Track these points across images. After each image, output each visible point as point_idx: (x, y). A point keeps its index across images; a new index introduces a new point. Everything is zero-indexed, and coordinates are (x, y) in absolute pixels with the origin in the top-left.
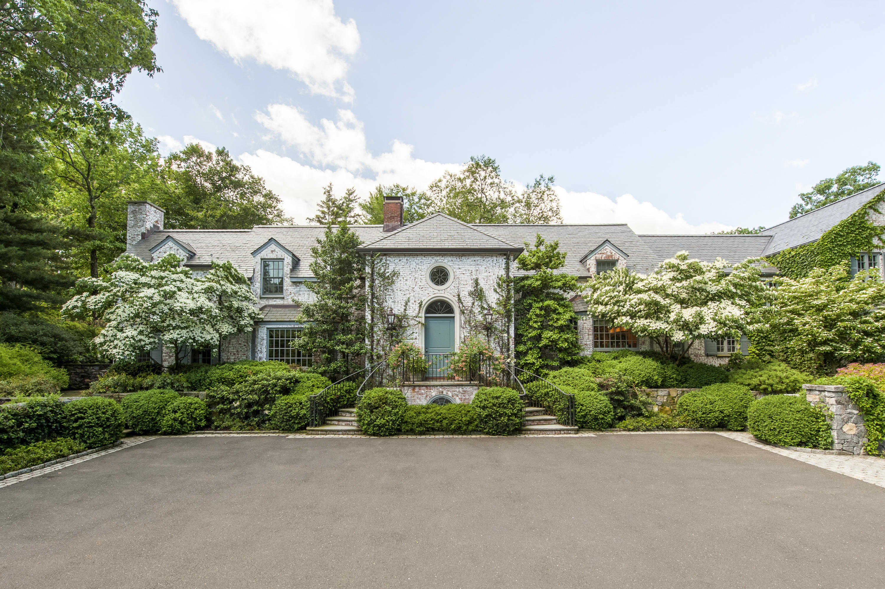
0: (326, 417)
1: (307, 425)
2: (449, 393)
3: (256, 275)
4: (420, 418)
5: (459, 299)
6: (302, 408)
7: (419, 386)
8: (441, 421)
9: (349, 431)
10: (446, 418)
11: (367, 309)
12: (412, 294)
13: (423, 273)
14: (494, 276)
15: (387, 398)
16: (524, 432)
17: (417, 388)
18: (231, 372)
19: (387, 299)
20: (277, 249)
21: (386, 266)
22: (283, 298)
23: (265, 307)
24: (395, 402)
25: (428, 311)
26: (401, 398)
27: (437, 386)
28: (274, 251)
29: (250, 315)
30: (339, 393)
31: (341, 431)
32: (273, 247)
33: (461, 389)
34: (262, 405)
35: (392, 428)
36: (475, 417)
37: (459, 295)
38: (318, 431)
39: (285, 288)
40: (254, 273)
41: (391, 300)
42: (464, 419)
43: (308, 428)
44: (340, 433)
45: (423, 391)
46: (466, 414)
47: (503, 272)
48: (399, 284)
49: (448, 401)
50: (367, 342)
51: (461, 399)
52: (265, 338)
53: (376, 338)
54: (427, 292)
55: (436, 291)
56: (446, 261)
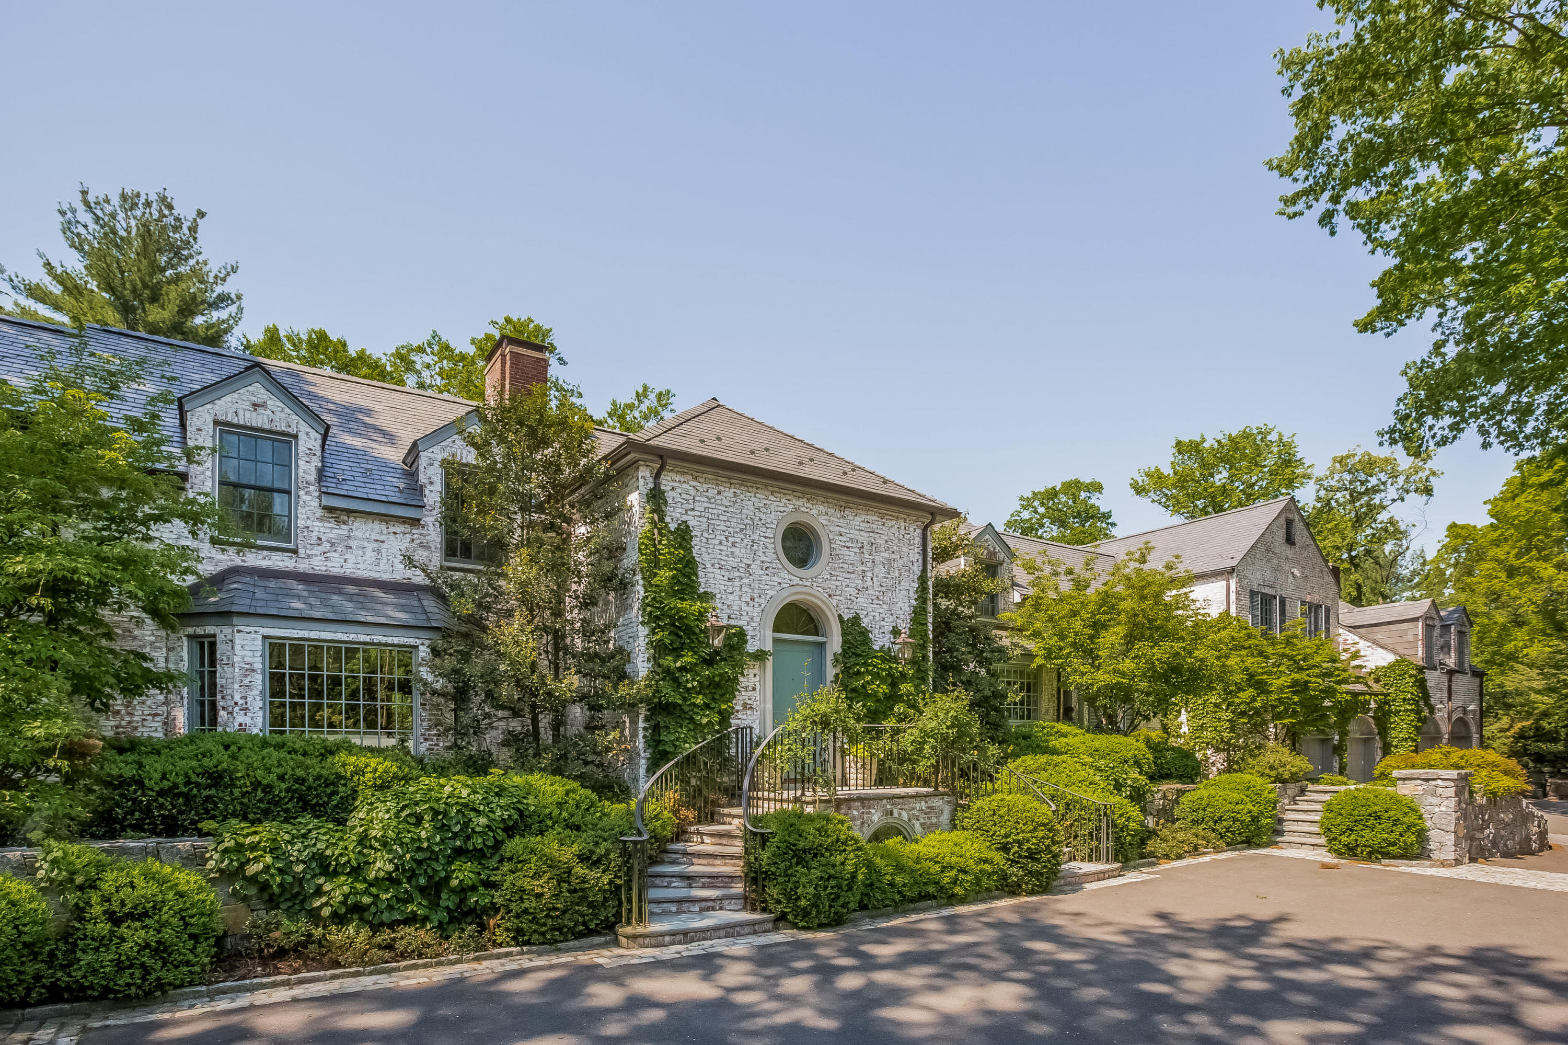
12: (746, 581)
13: (769, 533)
22: (296, 552)
25: (779, 626)
28: (263, 405)
37: (839, 595)
52: (257, 666)
54: (776, 579)
55: (796, 580)
56: (815, 512)
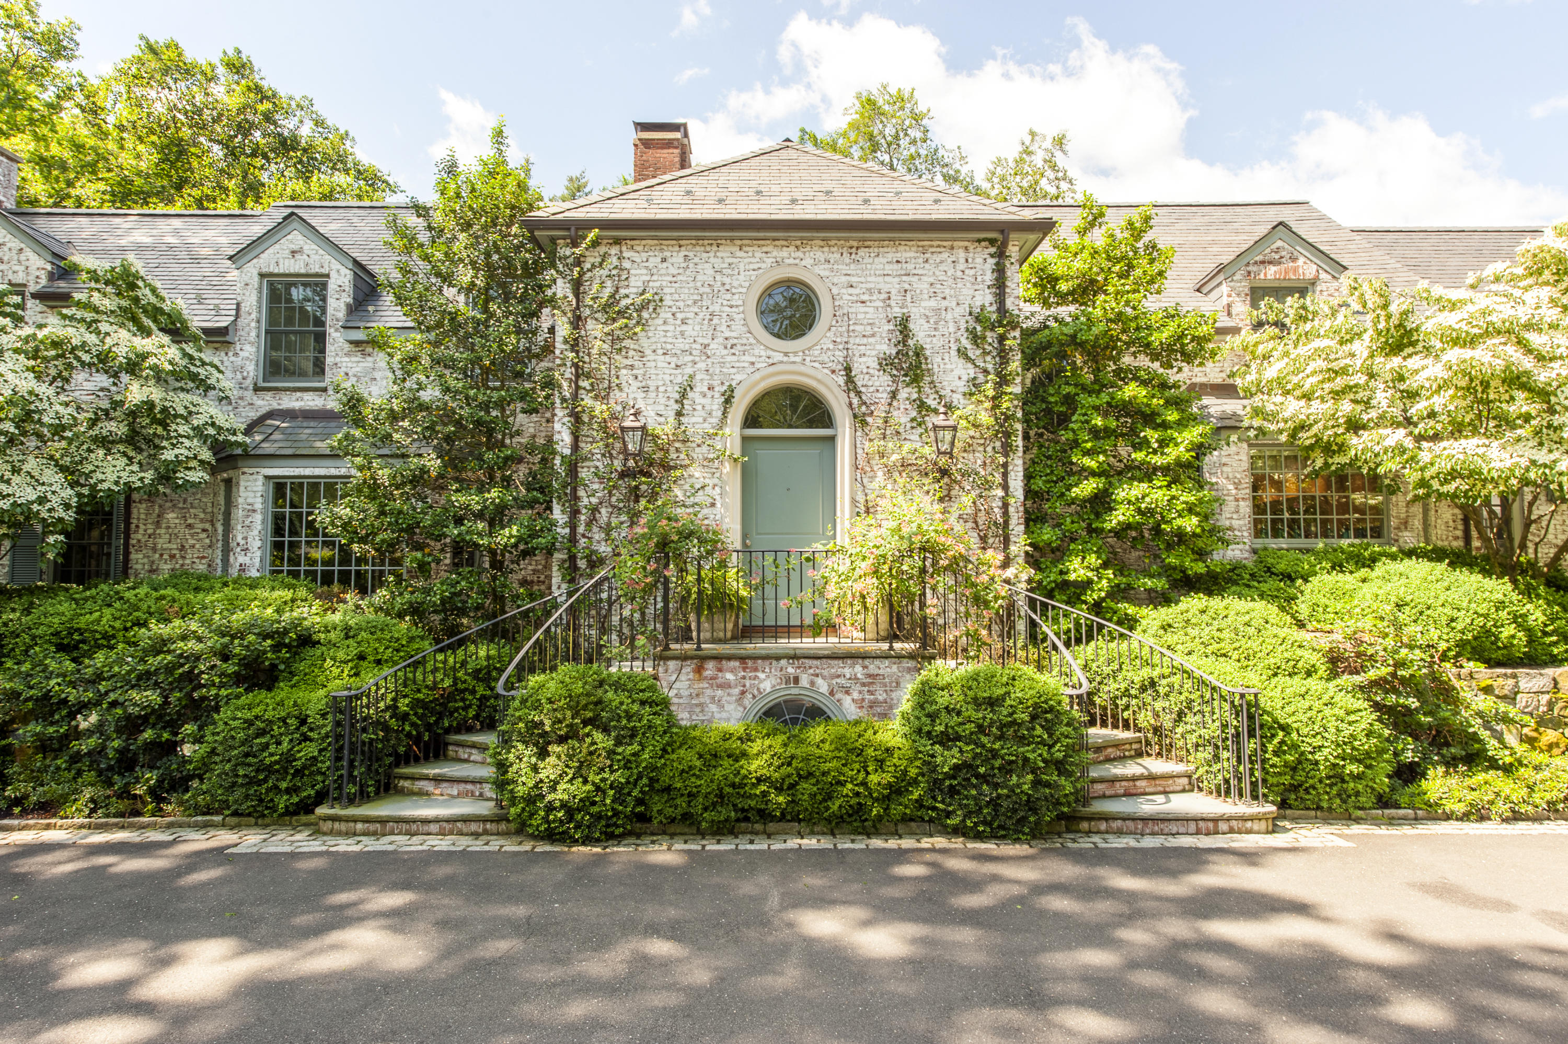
0: (397, 765)
1: (321, 798)
2: (819, 681)
3: (241, 322)
4: (719, 773)
5: (850, 380)
6: (306, 739)
7: (718, 658)
8: (792, 786)
9: (466, 819)
10: (810, 774)
11: (560, 413)
12: (702, 366)
13: (737, 301)
14: (959, 311)
15: (599, 702)
16: (1085, 825)
17: (710, 665)
18: (107, 612)
19: (623, 380)
20: (310, 247)
21: (620, 276)
22: (325, 390)
23: (271, 415)
24: (629, 717)
25: (751, 420)
26: (652, 703)
27: (778, 658)
28: (300, 251)
29: (198, 431)
30: (447, 683)
31: (437, 820)
32: (296, 238)
33: (858, 669)
34: (174, 725)
35: (616, 814)
36: (913, 772)
37: (848, 369)
38: (354, 820)
39: (329, 360)
40: (237, 316)
41: (635, 384)
42: (874, 778)
43: (322, 811)
44: (434, 828)
45: (729, 676)
46: (880, 763)
47: (985, 298)
48: (662, 333)
49: (816, 713)
50: (558, 514)
51: (860, 703)
52: (258, 506)
53: (585, 501)
54: (747, 358)
55: (778, 357)
56: (808, 262)
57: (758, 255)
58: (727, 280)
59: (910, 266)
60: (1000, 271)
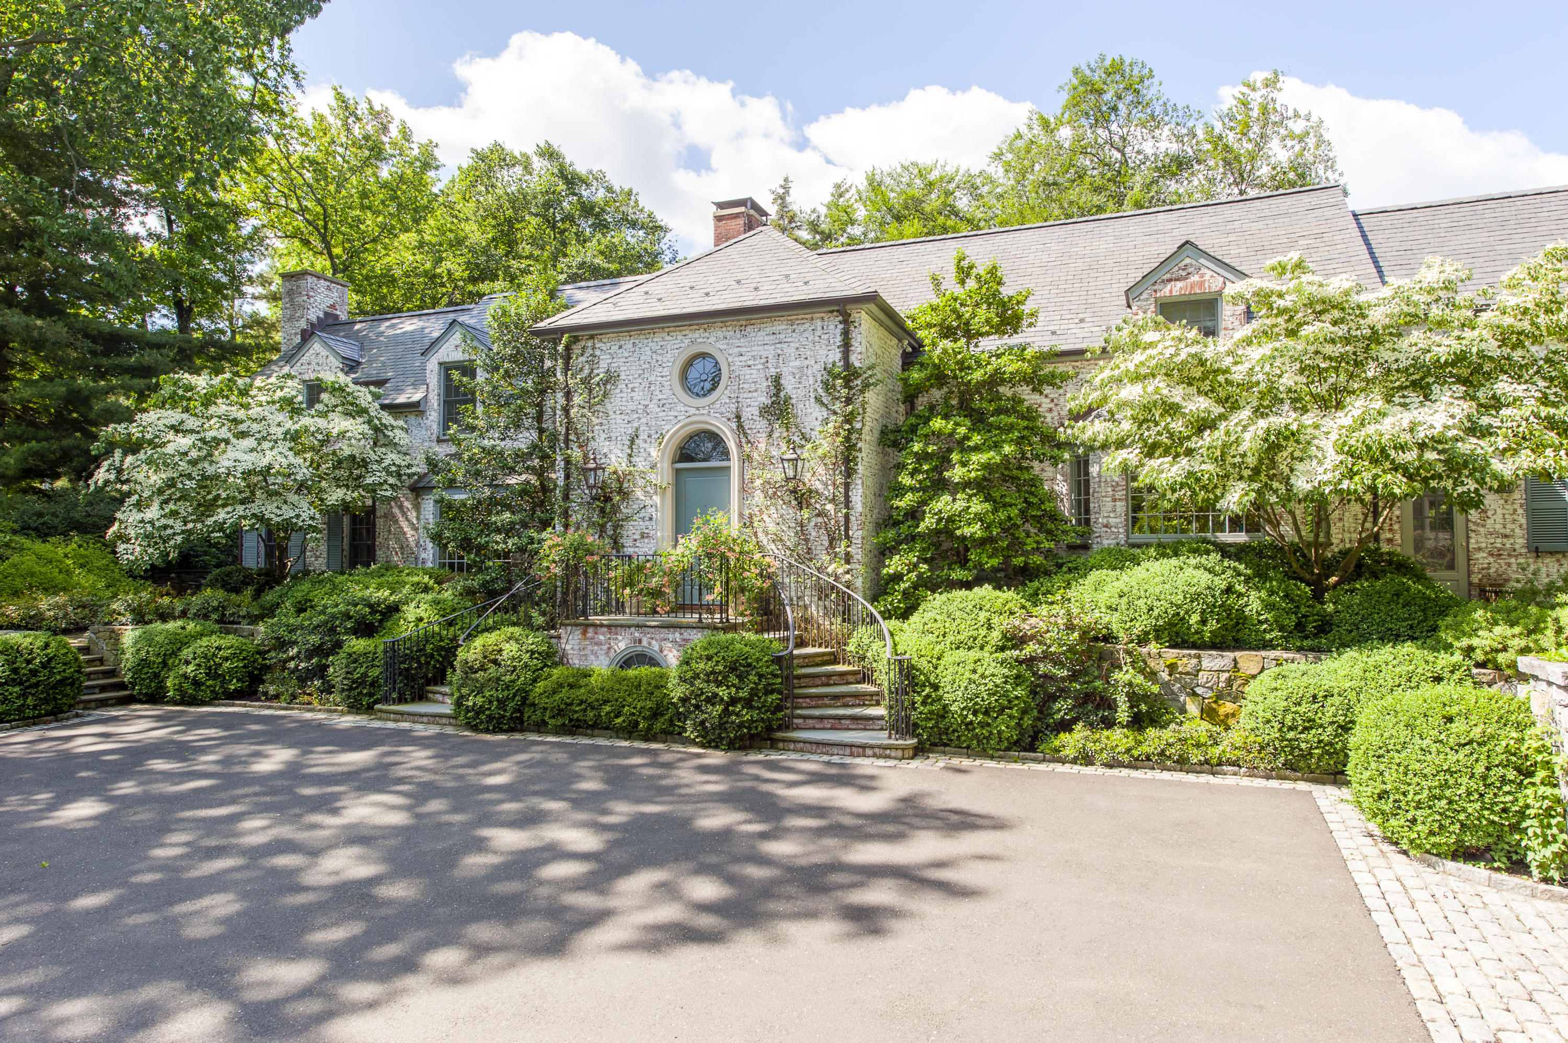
5: (740, 426)
7: (596, 626)
11: (558, 458)
12: (644, 420)
13: (666, 372)
14: (817, 367)
17: (591, 630)
19: (596, 433)
21: (593, 361)
25: (677, 457)
37: (738, 417)
41: (603, 436)
43: (379, 706)
47: (836, 355)
48: (620, 399)
53: (574, 518)
54: (673, 413)
55: (693, 411)
56: (712, 340)
57: (680, 337)
58: (659, 358)
59: (782, 336)
60: (846, 334)
